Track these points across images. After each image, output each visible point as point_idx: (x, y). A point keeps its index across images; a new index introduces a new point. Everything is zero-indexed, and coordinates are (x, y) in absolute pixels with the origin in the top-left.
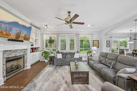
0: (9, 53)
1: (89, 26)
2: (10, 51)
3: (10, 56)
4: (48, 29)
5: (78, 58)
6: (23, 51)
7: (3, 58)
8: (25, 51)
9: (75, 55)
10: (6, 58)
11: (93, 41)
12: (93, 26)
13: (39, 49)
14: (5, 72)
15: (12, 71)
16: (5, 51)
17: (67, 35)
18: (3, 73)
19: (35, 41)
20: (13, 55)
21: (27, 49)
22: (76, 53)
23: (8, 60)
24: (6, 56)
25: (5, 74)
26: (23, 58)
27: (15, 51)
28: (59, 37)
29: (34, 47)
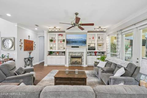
2: (73, 52)
3: (72, 55)
6: (80, 53)
7: (69, 55)
19: (99, 45)
21: (83, 52)
23: (72, 57)
25: (70, 63)
26: (81, 58)
27: (75, 53)
29: (96, 51)
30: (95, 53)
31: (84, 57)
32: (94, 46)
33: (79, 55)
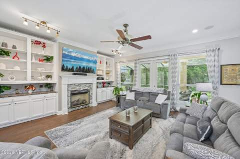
0: (73, 86)
1: (195, 31)
2: (75, 84)
3: (74, 90)
4: (120, 55)
5: (161, 104)
6: (88, 85)
7: (68, 90)
8: (90, 86)
9: (158, 98)
10: (71, 91)
11: (221, 66)
12: (207, 28)
13: (113, 83)
14: (70, 104)
15: (77, 104)
16: (71, 84)
17: (152, 59)
18: (68, 104)
19: (107, 74)
20: (77, 88)
21: (92, 84)
22: (161, 94)
24: (70, 89)
25: (70, 106)
26: (88, 93)
27: (79, 85)
28: (138, 65)
29: (105, 81)
30: (104, 83)
31: (94, 92)
32: (101, 74)
33: (86, 88)
